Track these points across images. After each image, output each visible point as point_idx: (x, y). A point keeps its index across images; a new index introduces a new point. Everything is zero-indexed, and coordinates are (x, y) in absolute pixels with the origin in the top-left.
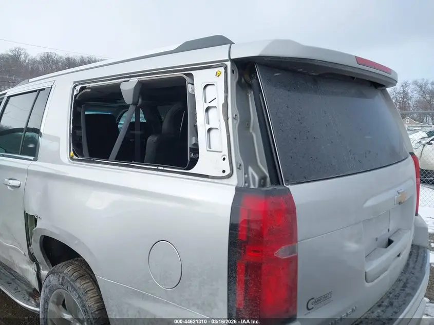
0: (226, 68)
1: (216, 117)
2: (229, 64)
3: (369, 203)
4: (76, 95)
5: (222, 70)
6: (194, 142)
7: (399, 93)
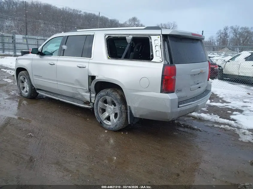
0: (161, 36)
1: (158, 48)
2: (161, 35)
3: (193, 71)
4: (107, 39)
5: (160, 36)
6: (152, 54)
7: (222, 33)
